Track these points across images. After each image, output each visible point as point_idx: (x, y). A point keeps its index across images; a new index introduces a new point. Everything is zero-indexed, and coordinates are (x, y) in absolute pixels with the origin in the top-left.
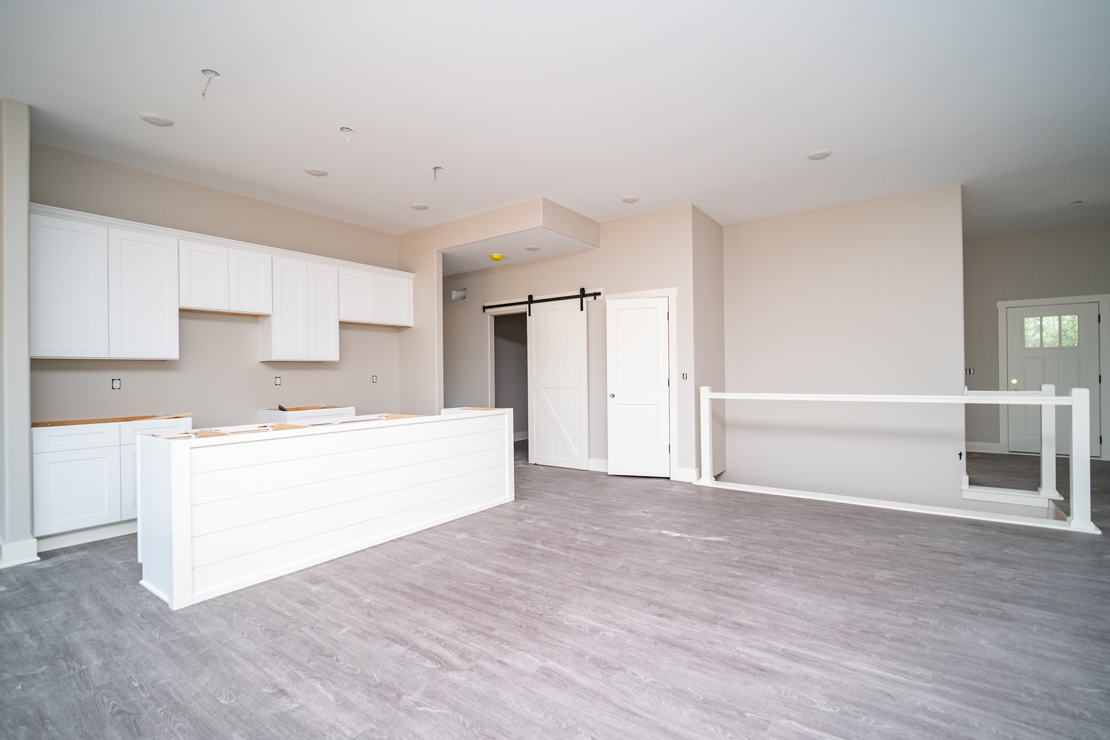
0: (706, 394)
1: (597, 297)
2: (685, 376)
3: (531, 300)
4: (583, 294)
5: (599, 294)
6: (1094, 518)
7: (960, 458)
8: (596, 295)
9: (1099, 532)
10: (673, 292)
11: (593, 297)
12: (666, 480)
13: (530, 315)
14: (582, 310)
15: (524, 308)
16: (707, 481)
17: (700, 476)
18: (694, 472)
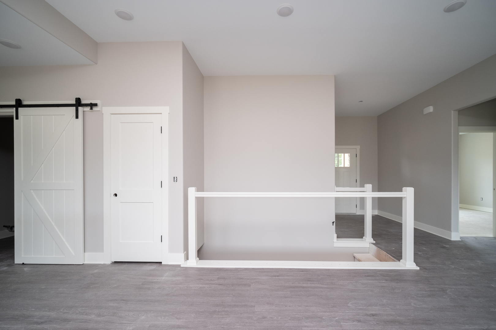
0: (193, 193)
1: (95, 109)
2: (175, 179)
3: (19, 104)
4: (78, 103)
5: (96, 105)
6: (415, 261)
7: (333, 225)
8: (92, 106)
9: (418, 268)
10: (165, 110)
11: (89, 108)
12: (158, 265)
13: (17, 118)
14: (77, 117)
15: (12, 111)
16: (193, 262)
17: (187, 259)
18: (182, 255)
